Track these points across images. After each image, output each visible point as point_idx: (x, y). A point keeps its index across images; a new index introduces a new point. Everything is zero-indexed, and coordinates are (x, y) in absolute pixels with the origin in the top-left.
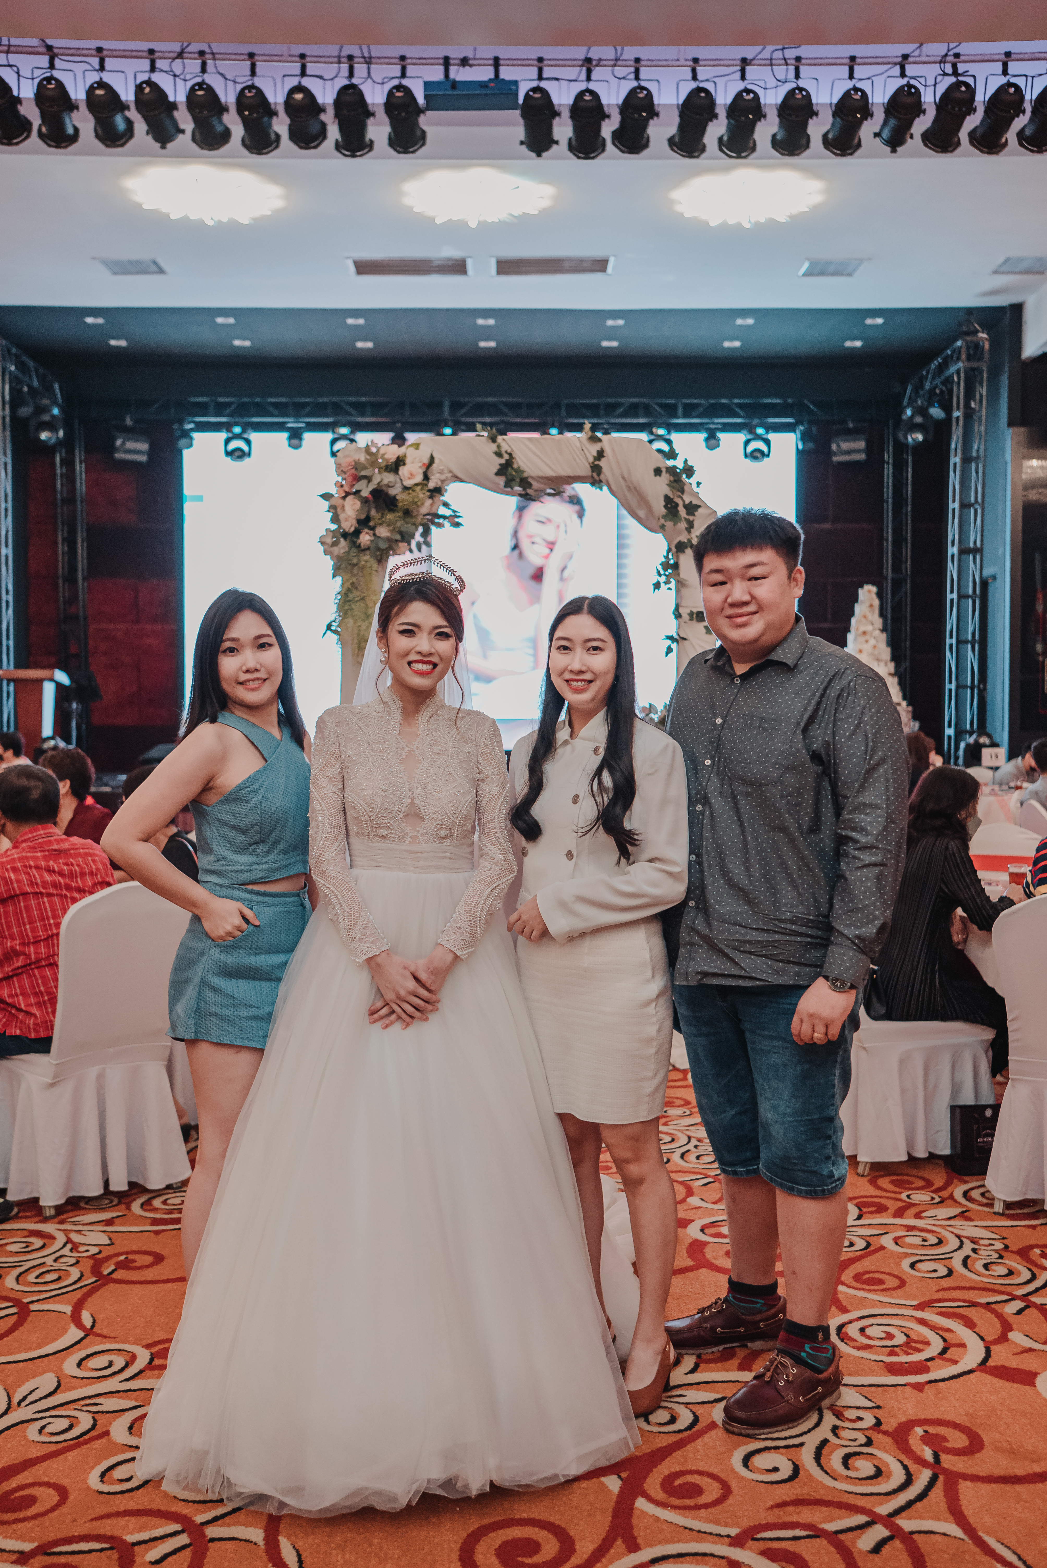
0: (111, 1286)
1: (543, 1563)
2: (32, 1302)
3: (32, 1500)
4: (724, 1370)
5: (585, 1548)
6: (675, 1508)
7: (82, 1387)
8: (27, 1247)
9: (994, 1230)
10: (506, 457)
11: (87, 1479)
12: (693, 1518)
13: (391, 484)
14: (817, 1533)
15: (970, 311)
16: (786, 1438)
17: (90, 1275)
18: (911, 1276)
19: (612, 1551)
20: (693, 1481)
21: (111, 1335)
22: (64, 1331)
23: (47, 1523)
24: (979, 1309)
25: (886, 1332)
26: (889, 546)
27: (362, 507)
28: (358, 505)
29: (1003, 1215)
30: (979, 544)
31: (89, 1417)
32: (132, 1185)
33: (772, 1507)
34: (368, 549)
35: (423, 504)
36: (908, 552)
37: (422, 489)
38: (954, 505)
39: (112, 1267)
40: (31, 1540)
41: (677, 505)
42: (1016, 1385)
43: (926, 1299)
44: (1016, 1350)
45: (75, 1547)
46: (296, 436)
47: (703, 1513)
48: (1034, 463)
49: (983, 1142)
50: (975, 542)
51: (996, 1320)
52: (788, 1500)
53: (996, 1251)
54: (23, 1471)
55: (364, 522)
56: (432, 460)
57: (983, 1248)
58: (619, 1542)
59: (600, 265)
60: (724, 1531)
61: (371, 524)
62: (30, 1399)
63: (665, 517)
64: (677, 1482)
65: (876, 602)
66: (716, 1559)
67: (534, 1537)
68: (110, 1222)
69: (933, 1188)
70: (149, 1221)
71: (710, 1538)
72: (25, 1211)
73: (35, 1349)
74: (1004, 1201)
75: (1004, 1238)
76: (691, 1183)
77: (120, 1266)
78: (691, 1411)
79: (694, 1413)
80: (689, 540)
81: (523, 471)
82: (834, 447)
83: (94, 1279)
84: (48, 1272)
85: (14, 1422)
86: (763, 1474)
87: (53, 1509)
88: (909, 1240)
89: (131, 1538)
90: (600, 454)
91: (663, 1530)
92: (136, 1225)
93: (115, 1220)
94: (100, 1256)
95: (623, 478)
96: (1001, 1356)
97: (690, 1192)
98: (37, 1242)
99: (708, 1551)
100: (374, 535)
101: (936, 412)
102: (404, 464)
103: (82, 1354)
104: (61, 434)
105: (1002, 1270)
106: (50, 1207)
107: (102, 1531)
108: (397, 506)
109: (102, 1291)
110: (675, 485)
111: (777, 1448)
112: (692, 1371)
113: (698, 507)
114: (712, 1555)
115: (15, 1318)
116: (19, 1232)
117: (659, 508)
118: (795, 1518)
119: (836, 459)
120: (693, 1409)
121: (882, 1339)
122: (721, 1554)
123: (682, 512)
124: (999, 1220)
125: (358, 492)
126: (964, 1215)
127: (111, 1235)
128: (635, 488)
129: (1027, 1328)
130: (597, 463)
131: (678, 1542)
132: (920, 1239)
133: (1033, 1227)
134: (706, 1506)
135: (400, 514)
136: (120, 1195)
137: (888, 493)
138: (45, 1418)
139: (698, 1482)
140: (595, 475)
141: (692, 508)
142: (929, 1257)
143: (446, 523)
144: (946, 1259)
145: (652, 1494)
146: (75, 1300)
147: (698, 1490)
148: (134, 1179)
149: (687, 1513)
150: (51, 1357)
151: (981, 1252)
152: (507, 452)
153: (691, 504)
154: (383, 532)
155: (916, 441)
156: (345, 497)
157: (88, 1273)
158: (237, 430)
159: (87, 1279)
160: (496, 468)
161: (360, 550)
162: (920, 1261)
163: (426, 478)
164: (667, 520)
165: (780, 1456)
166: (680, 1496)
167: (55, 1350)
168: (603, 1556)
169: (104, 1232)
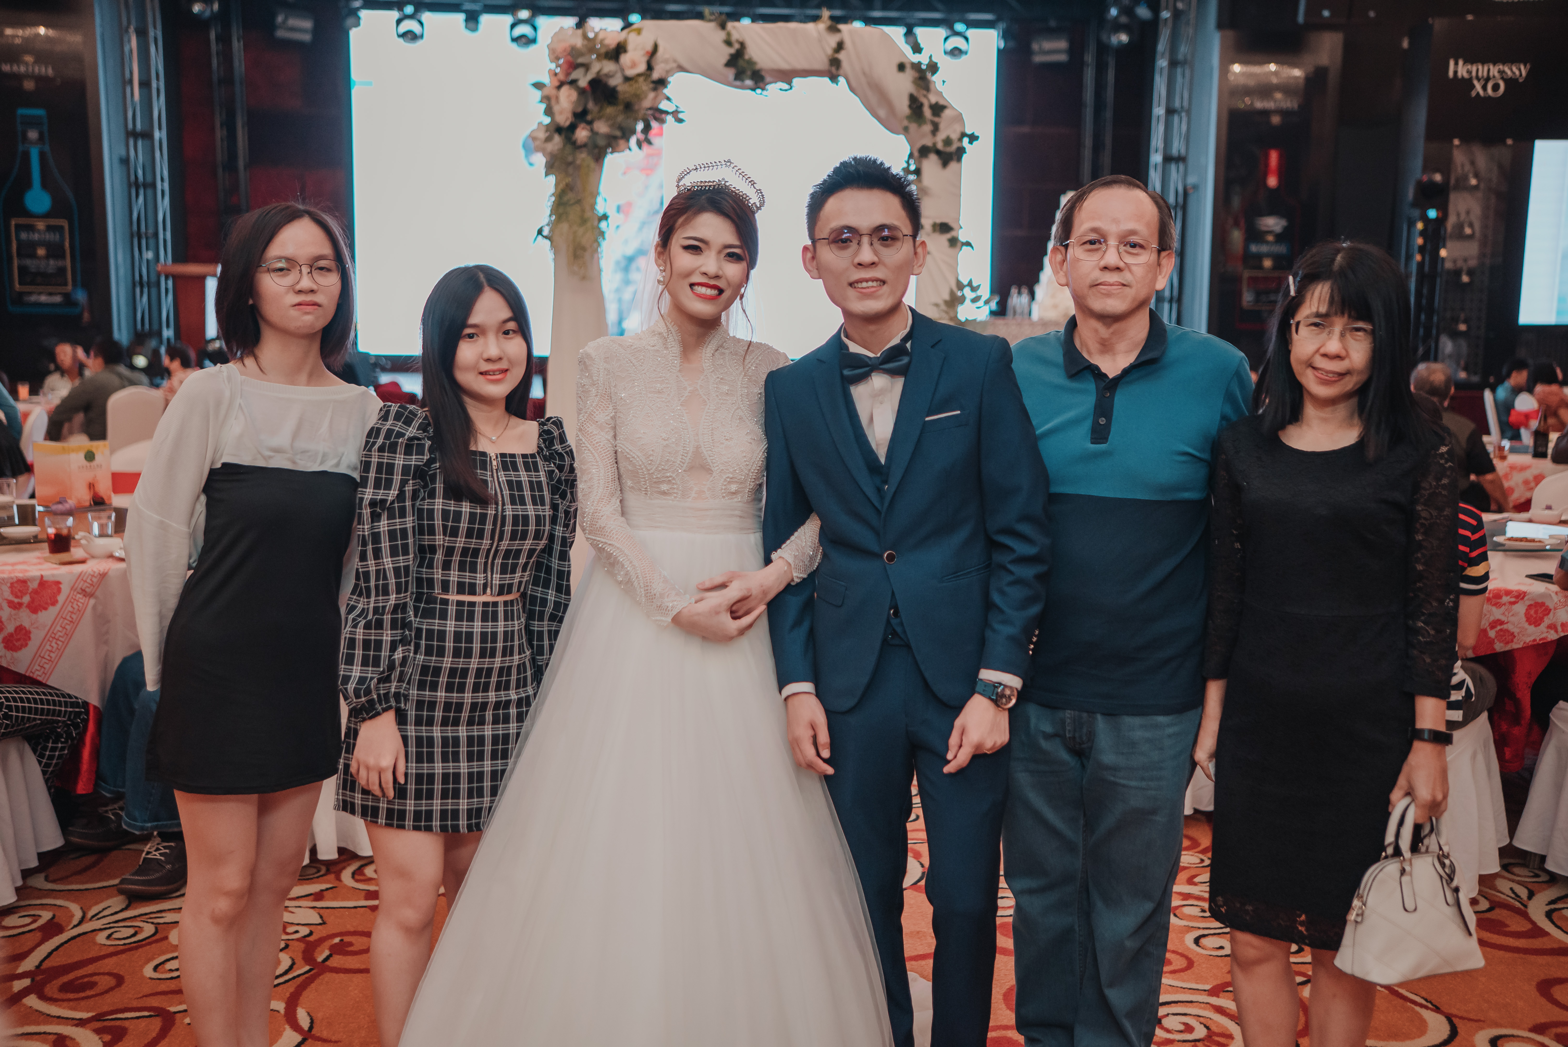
0: (328, 976)
10: (737, 46)
13: (611, 74)
17: (303, 962)
18: (1198, 954)
21: (333, 1038)
22: (279, 1034)
25: (1184, 1024)
26: (1087, 153)
27: (579, 100)
28: (574, 95)
30: (1182, 151)
32: (341, 851)
34: (585, 145)
35: (646, 97)
36: (1106, 160)
37: (645, 80)
38: (1159, 111)
39: (327, 953)
41: (921, 105)
43: (1219, 982)
46: (472, 19)
48: (1237, 68)
50: (1179, 150)
55: (581, 116)
56: (656, 48)
61: (589, 118)
63: (909, 118)
68: (319, 896)
70: (363, 893)
77: (336, 950)
80: (935, 144)
81: (755, 63)
82: (1035, 46)
83: (307, 968)
88: (1186, 910)
90: (840, 46)
92: (348, 899)
93: (325, 893)
94: (311, 939)
95: (864, 74)
100: (592, 130)
101: (1143, 12)
102: (625, 51)
104: (216, 6)
108: (615, 98)
109: (317, 982)
110: (920, 83)
113: (943, 108)
117: (903, 106)
119: (1038, 59)
121: (1181, 1032)
123: (927, 112)
125: (573, 83)
127: (322, 911)
128: (876, 85)
130: (837, 56)
132: (1198, 909)
135: (621, 107)
136: (329, 864)
137: (1089, 96)
140: (833, 69)
141: (938, 109)
142: (1212, 932)
143: (670, 119)
146: (288, 995)
148: (343, 845)
152: (738, 41)
153: (937, 104)
154: (602, 127)
155: (1120, 42)
156: (559, 87)
157: (299, 961)
158: (409, 9)
159: (299, 969)
160: (725, 59)
161: (576, 147)
162: (1204, 936)
163: (650, 68)
164: (910, 122)
169: (314, 908)
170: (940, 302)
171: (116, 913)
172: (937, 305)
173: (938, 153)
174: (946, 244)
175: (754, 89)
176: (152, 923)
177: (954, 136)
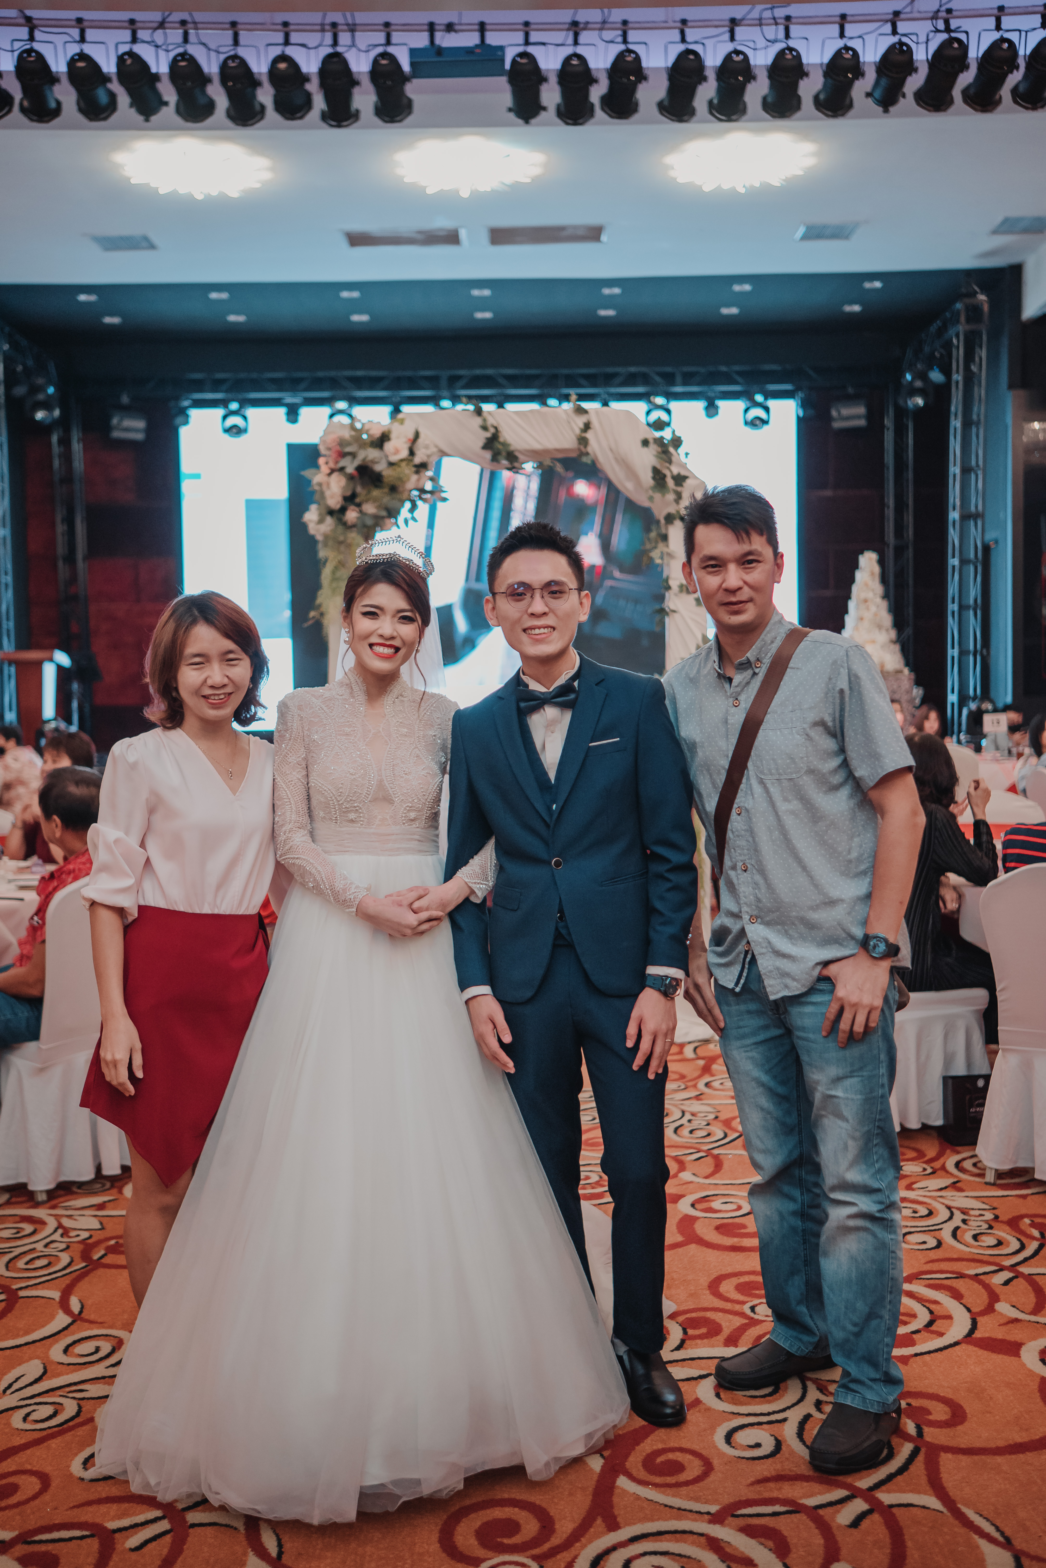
0: (101, 1271)
1: (523, 1543)
2: (21, 1289)
3: (14, 1488)
4: (709, 1347)
5: (564, 1528)
6: (656, 1485)
7: (68, 1374)
8: (18, 1233)
9: (985, 1200)
10: (492, 430)
11: (69, 1466)
12: (673, 1496)
13: (376, 460)
14: (796, 1508)
15: (969, 273)
16: (769, 1414)
17: (80, 1260)
19: (592, 1530)
20: (675, 1458)
21: (99, 1320)
22: (52, 1317)
23: (29, 1511)
24: (967, 1280)
26: (890, 513)
27: (348, 485)
28: (343, 481)
29: (994, 1184)
30: (980, 508)
31: (75, 1402)
33: (753, 1484)
34: (354, 526)
35: (409, 479)
36: (909, 519)
37: (407, 465)
38: (955, 469)
39: (102, 1252)
40: (12, 1529)
41: (665, 476)
42: (1000, 1356)
43: (915, 1271)
44: (1002, 1321)
45: (56, 1535)
46: (293, 411)
47: (684, 1490)
48: (1036, 425)
49: (976, 1112)
50: (976, 507)
51: (983, 1291)
52: (769, 1476)
53: (986, 1222)
54: (10, 1457)
55: (350, 499)
56: (417, 435)
57: (973, 1218)
58: (599, 1521)
59: (594, 234)
60: (704, 1508)
61: (357, 500)
62: (16, 1386)
63: (653, 489)
64: (659, 1460)
65: (877, 569)
66: (695, 1536)
67: (514, 1517)
68: (101, 1207)
69: (926, 1159)
71: (691, 1515)
72: (16, 1196)
73: (22, 1336)
74: (996, 1170)
75: (994, 1209)
76: (683, 1158)
77: (111, 1250)
81: (509, 445)
82: (834, 413)
83: (84, 1264)
84: (38, 1257)
86: (744, 1450)
87: (35, 1497)
89: (112, 1525)
90: (587, 427)
91: (643, 1508)
93: (107, 1204)
94: (90, 1241)
95: (611, 450)
96: (987, 1328)
97: (682, 1167)
98: (28, 1228)
99: (687, 1529)
100: (361, 512)
101: (936, 376)
102: (389, 439)
103: (69, 1340)
104: (57, 413)
105: (991, 1241)
106: (41, 1192)
107: (83, 1519)
108: (381, 482)
109: (92, 1275)
110: (664, 456)
111: (760, 1424)
112: (679, 1348)
113: (685, 478)
114: (691, 1532)
115: (3, 1304)
116: (10, 1218)
117: (647, 478)
118: (775, 1494)
119: (838, 425)
122: (700, 1531)
123: (670, 483)
124: (990, 1191)
125: (342, 469)
126: (955, 1186)
127: (102, 1219)
128: (623, 460)
129: (1014, 1299)
130: (583, 435)
131: (658, 1520)
132: (911, 1211)
133: (1024, 1197)
134: (687, 1483)
135: (386, 490)
136: (113, 1179)
137: (889, 458)
138: (30, 1405)
139: (680, 1459)
140: (582, 447)
141: (680, 480)
142: (919, 1229)
143: (433, 498)
144: (935, 1230)
145: (634, 1472)
146: (64, 1286)
147: (679, 1468)
149: (669, 1490)
150: (38, 1344)
151: (970, 1223)
152: (492, 426)
153: (679, 475)
154: (370, 509)
155: (916, 406)
156: (329, 474)
157: (77, 1258)
158: (234, 406)
159: (77, 1264)
160: (481, 443)
161: (347, 527)
162: (910, 1233)
163: (412, 453)
164: (654, 492)
165: (763, 1432)
166: (661, 1474)
167: (42, 1336)
168: (582, 1535)
169: (95, 1216)
175: (509, 469)
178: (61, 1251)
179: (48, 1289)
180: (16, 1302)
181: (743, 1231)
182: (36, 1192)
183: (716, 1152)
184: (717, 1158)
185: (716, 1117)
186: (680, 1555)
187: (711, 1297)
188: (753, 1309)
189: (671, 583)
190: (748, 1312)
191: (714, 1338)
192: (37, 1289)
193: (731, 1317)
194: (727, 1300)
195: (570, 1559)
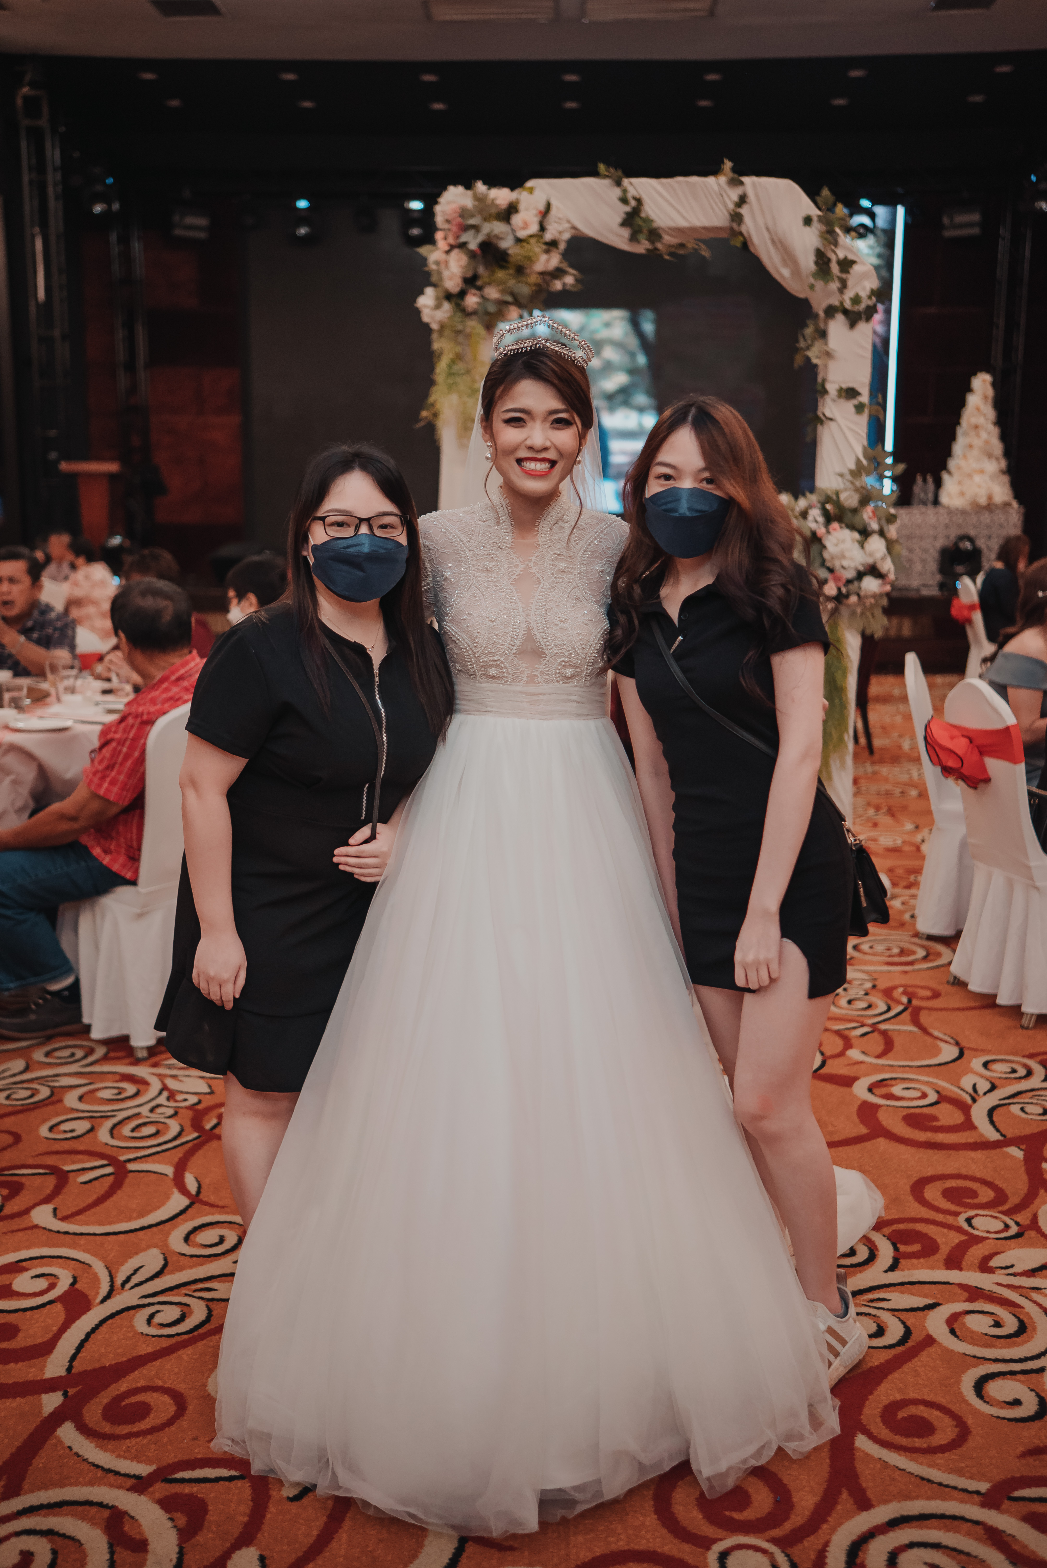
1: (758, 1519)
2: (129, 1161)
3: (144, 1410)
4: (928, 1268)
5: (805, 1501)
6: (905, 1450)
7: (191, 1268)
8: (119, 1093)
10: (633, 203)
11: (205, 1385)
12: (931, 1466)
13: (502, 236)
16: (1020, 1361)
17: (191, 1128)
19: (839, 1507)
20: (919, 1413)
21: (220, 1203)
22: (167, 1197)
23: (165, 1441)
26: (999, 332)
27: (469, 264)
28: (464, 259)
31: (202, 1304)
33: (1024, 1455)
34: (474, 313)
35: (538, 259)
37: (538, 242)
40: (149, 1461)
41: (829, 260)
45: (200, 1473)
47: (940, 1458)
52: (1041, 1445)
54: (133, 1371)
55: (471, 282)
56: (548, 206)
58: (845, 1495)
60: (971, 1485)
61: (479, 283)
62: (135, 1280)
63: (815, 274)
64: (901, 1414)
66: (969, 1524)
71: (955, 1493)
72: (114, 1051)
73: (137, 1218)
76: (847, 1032)
78: (900, 1320)
79: (903, 1323)
80: (842, 303)
81: (652, 221)
82: (947, 220)
83: (195, 1135)
84: (145, 1124)
85: (119, 1309)
86: (1002, 1408)
87: (170, 1422)
90: (742, 200)
91: (894, 1479)
94: (200, 1107)
95: (768, 229)
97: (848, 1044)
98: (131, 1089)
100: (483, 297)
102: (517, 211)
103: (189, 1225)
104: (116, 206)
106: (142, 1048)
108: (507, 261)
109: (205, 1149)
110: (828, 236)
111: (1012, 1373)
112: (892, 1268)
113: (852, 263)
114: (962, 1519)
115: (111, 1179)
116: (110, 1076)
117: (808, 263)
119: (950, 234)
120: (902, 1317)
122: (974, 1518)
123: (835, 268)
125: (463, 246)
128: (781, 242)
130: (739, 209)
131: (917, 1498)
134: (942, 1449)
135: (512, 271)
137: (1003, 272)
138: (153, 1304)
139: (925, 1415)
140: (735, 226)
141: (847, 265)
145: (873, 1430)
146: (176, 1160)
147: (927, 1427)
149: (922, 1458)
150: (154, 1229)
152: (635, 198)
153: (845, 259)
154: (492, 293)
156: (448, 252)
157: (188, 1128)
159: (187, 1135)
160: (620, 218)
161: (466, 314)
163: (542, 228)
164: (815, 279)
165: (1018, 1385)
166: (907, 1435)
167: (158, 1220)
168: (829, 1513)
169: (202, 1078)
170: (846, 472)
171: (14, 1075)
172: (841, 475)
173: (845, 312)
174: (853, 410)
176: (49, 1086)
177: (864, 294)
178: (170, 1117)
179: (159, 1162)
180: (126, 1177)
181: (934, 1123)
182: (137, 1048)
183: (883, 1027)
184: (884, 1033)
185: (874, 987)
186: (955, 1550)
187: (917, 1204)
188: (969, 1221)
189: (829, 386)
190: (965, 1226)
191: (932, 1257)
192: (147, 1162)
193: (945, 1231)
194: (937, 1210)
195: (820, 1547)
